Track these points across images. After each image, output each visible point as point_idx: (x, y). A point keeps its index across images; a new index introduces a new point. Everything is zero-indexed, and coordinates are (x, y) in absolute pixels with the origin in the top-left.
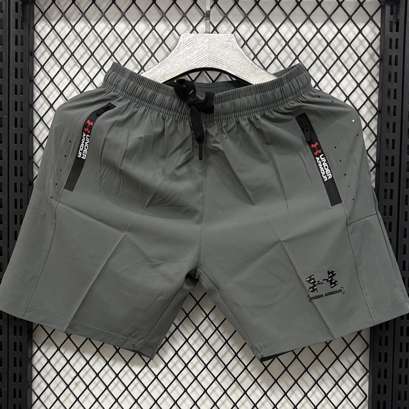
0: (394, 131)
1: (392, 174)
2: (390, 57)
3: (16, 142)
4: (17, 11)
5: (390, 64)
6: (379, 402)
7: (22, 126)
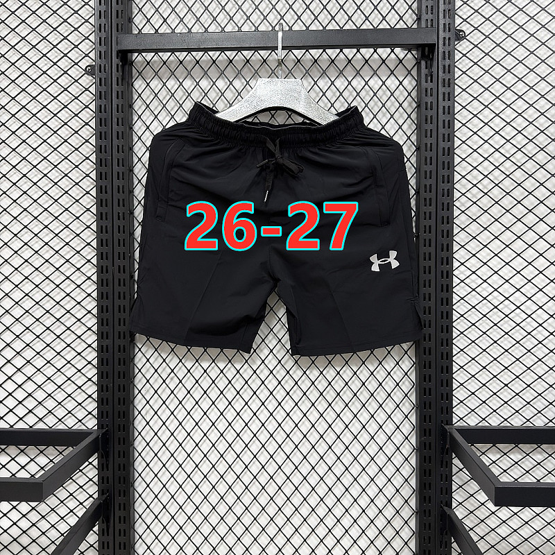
0: (431, 164)
1: (430, 199)
2: (427, 103)
3: (118, 179)
4: (118, 71)
5: (426, 109)
6: (425, 389)
7: (123, 166)
